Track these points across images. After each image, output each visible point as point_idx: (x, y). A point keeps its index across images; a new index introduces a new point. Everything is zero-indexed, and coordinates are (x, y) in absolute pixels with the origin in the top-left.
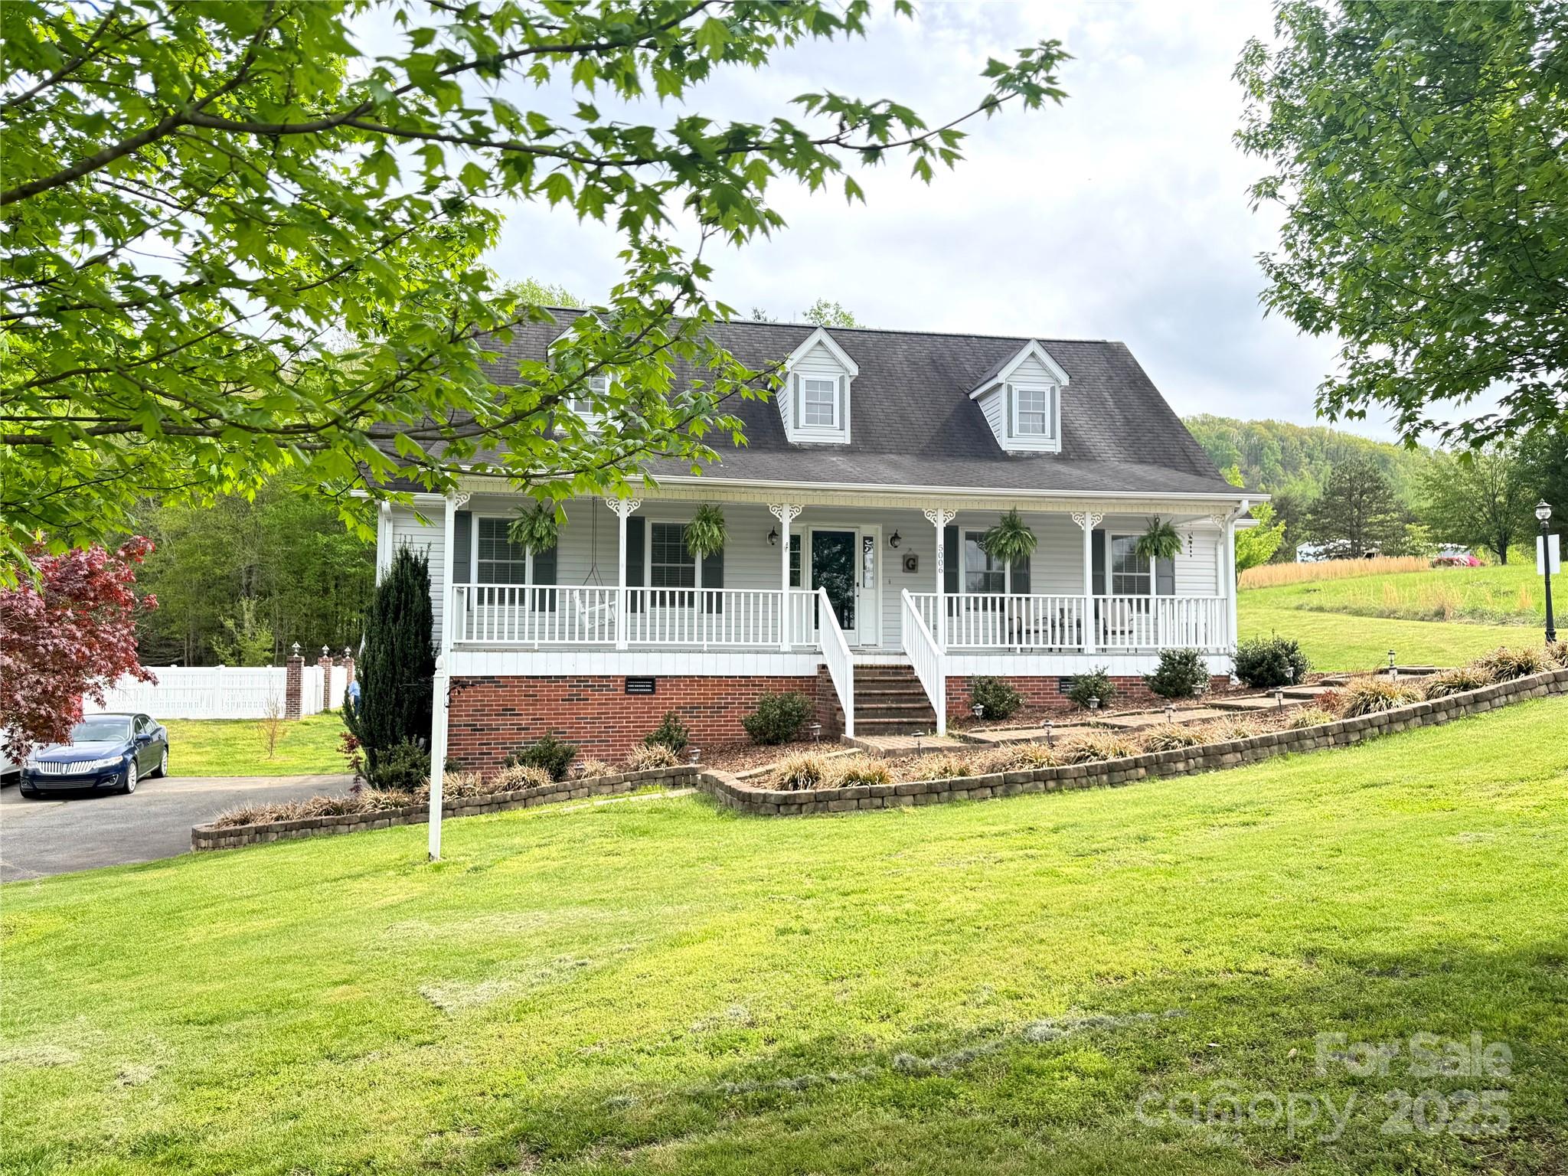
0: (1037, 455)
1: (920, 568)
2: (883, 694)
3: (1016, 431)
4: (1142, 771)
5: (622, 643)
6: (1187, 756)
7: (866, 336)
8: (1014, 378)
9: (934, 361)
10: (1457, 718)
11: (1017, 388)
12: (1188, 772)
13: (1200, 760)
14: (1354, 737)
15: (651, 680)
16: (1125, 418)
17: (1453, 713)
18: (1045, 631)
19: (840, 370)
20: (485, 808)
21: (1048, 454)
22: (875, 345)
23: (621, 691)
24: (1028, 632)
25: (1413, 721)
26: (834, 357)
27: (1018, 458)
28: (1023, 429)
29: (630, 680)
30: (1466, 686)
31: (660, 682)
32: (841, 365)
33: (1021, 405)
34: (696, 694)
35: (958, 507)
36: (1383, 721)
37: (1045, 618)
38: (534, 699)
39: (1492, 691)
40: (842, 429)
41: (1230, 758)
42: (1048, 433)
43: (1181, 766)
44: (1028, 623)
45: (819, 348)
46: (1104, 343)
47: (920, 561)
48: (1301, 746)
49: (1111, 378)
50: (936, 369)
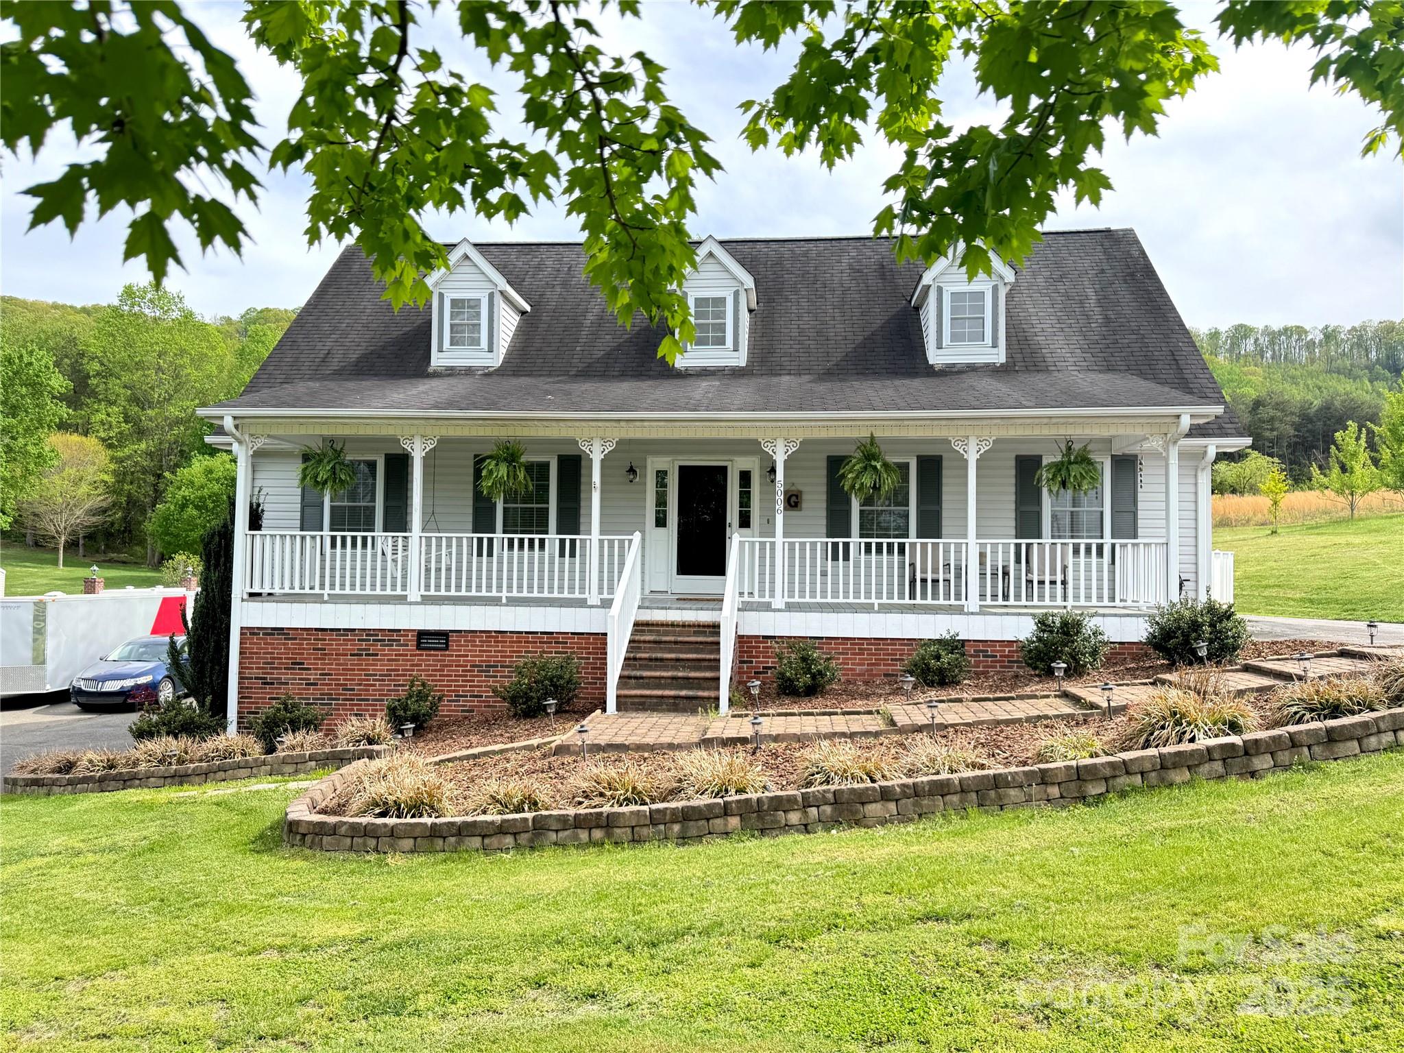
0: (972, 368)
1: (804, 505)
2: (678, 660)
3: (946, 340)
4: (734, 822)
5: (414, 594)
6: (807, 802)
7: (811, 245)
8: (946, 278)
9: (883, 267)
10: (1287, 768)
11: (948, 290)
12: (806, 828)
13: (828, 809)
14: (1094, 789)
15: (444, 635)
16: (1106, 318)
17: (1284, 757)
18: (947, 581)
19: (734, 283)
20: (169, 780)
21: (987, 365)
22: (819, 255)
23: (412, 646)
24: (924, 581)
25: (1205, 768)
26: (727, 271)
27: (950, 372)
28: (955, 337)
29: (422, 634)
30: (1335, 710)
31: (453, 637)
32: (735, 278)
33: (954, 310)
34: (494, 652)
35: (801, 435)
36: (1148, 766)
37: (947, 565)
38: (322, 652)
39: (1365, 725)
40: (736, 350)
41: (874, 809)
42: (988, 340)
43: (794, 817)
44: (924, 571)
45: (711, 260)
46: (1108, 231)
47: (805, 497)
48: (1000, 798)
49: (1103, 271)
50: (883, 277)
